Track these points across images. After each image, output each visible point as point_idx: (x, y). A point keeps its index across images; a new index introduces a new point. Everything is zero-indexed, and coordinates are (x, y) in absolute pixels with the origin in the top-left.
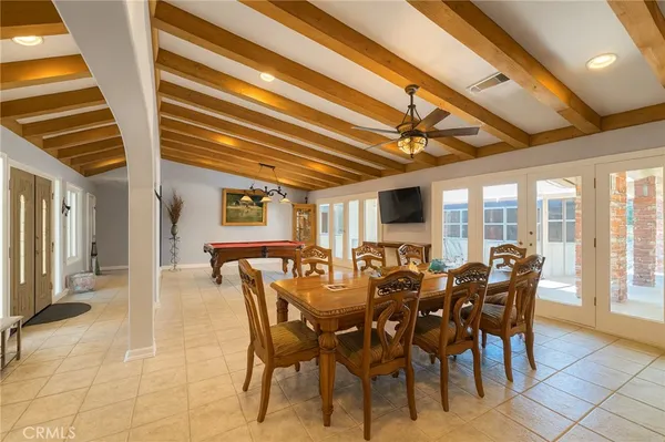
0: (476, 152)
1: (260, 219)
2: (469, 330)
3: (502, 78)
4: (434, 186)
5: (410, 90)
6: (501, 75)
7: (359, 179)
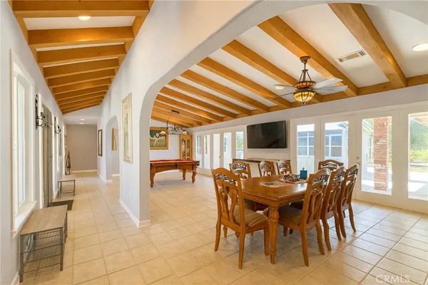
1: (165, 146)
3: (362, 54)
5: (304, 60)
7: (221, 119)
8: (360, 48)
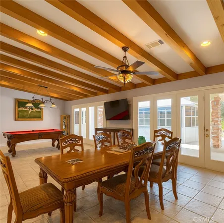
0: (154, 82)
2: (143, 181)
3: (161, 42)
4: (135, 99)
5: (125, 49)
6: (160, 41)
7: (95, 94)
8: (158, 38)
